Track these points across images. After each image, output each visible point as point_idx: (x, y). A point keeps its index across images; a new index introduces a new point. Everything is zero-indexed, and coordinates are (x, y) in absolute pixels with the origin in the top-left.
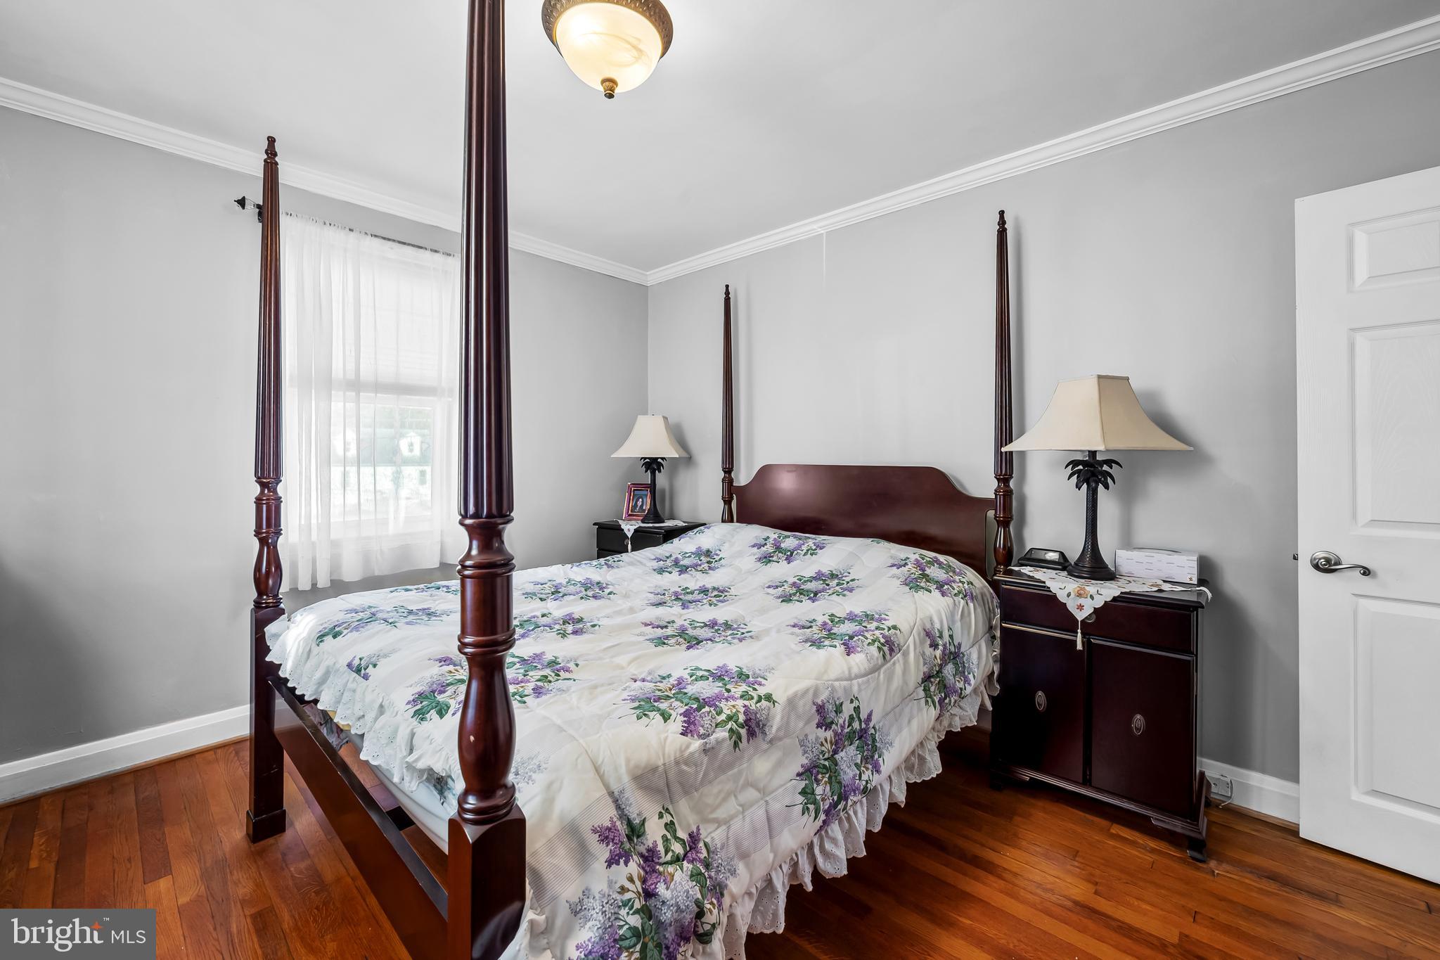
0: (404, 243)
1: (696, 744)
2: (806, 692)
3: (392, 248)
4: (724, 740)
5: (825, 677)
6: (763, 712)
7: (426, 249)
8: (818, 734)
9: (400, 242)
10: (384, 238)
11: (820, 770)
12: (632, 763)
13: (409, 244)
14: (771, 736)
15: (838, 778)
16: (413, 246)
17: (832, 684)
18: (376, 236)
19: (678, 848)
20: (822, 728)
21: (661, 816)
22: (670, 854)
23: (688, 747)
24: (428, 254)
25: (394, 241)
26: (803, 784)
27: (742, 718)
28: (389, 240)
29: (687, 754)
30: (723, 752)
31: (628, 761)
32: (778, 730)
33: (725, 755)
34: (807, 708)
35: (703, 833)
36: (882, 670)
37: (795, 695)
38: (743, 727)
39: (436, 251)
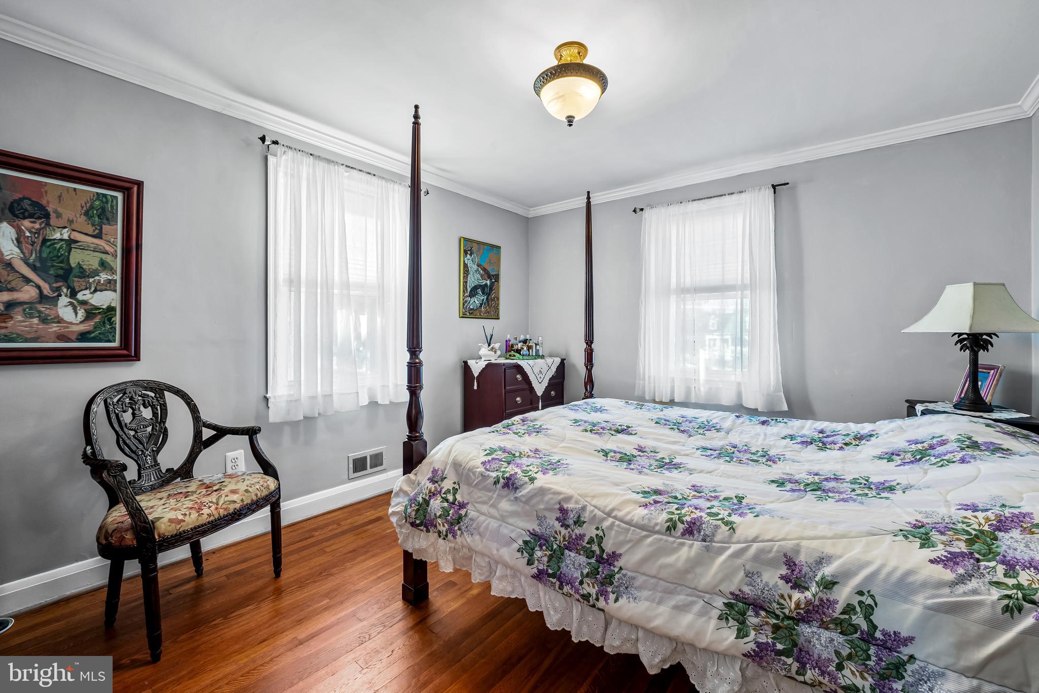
0: (711, 197)
1: (482, 469)
2: (559, 493)
3: (704, 203)
4: (491, 477)
5: (588, 499)
6: (521, 482)
7: (725, 195)
8: (555, 524)
9: (708, 198)
10: (699, 200)
11: (547, 545)
12: (456, 458)
13: (714, 197)
14: (517, 496)
15: (560, 564)
16: (716, 196)
17: (586, 505)
18: (694, 200)
19: (450, 498)
20: (559, 523)
21: (454, 483)
22: (445, 495)
23: (478, 468)
24: (727, 198)
25: (705, 198)
26: (528, 539)
27: (507, 475)
28: (702, 199)
29: (475, 470)
30: (488, 482)
31: (456, 456)
32: (522, 496)
33: (488, 484)
34: (553, 502)
35: (469, 507)
36: (656, 536)
37: (549, 489)
38: (504, 479)
39: (732, 194)
